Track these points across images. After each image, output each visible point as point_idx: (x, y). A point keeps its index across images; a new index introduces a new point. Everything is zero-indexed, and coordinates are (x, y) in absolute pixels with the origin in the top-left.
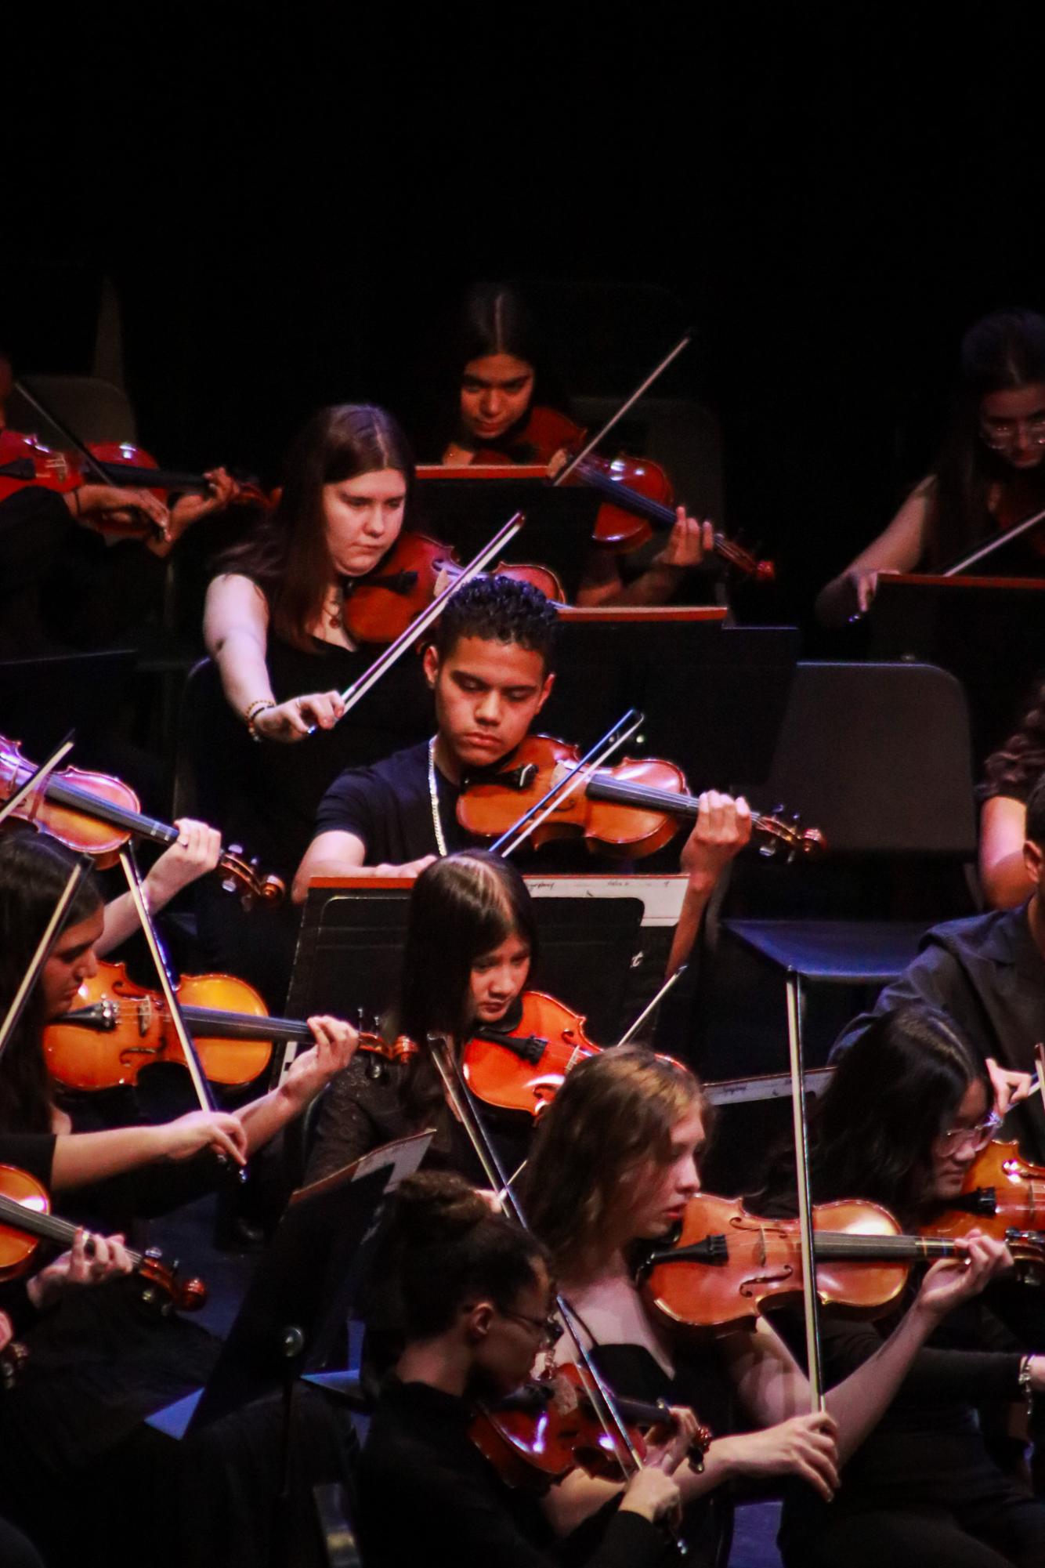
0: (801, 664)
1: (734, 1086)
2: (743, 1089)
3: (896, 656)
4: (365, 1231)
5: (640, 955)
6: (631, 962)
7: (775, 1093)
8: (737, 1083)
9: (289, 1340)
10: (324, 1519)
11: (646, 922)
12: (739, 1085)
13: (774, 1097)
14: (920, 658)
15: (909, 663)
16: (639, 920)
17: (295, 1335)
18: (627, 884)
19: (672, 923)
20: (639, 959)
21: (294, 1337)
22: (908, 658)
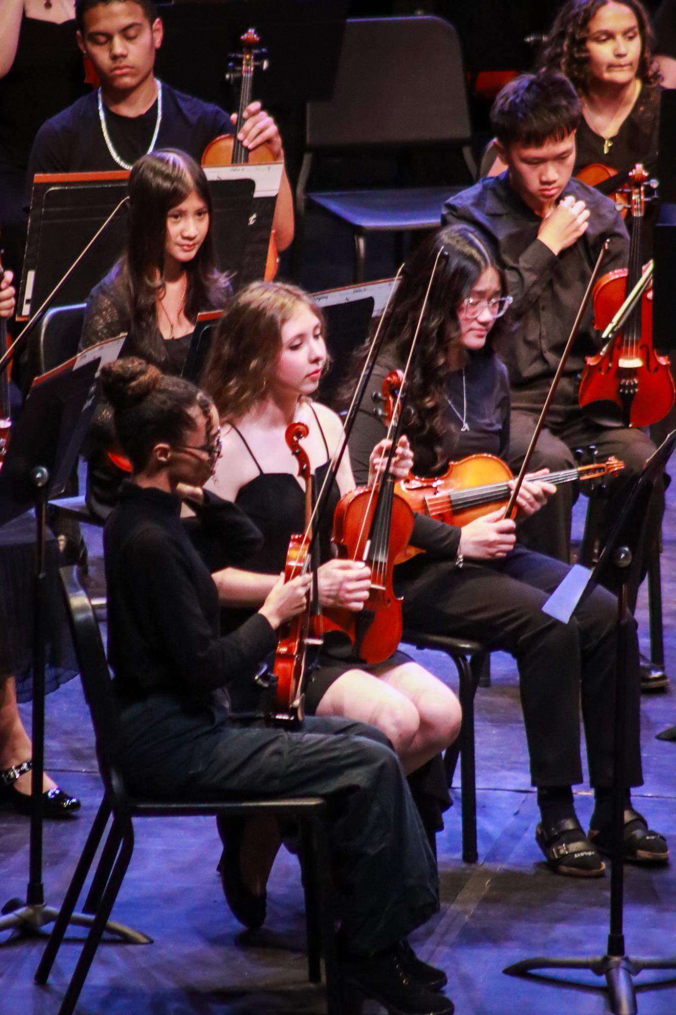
0: (349, 20)
1: (320, 296)
2: (327, 298)
3: (412, 12)
4: (85, 402)
5: (254, 216)
6: (248, 222)
7: (347, 299)
8: (323, 294)
9: (39, 475)
10: (68, 588)
11: (257, 194)
12: (324, 295)
13: (347, 301)
14: (426, 13)
15: (420, 15)
16: (252, 193)
17: (42, 472)
18: (243, 170)
19: (273, 194)
20: (254, 219)
21: (42, 473)
22: (419, 13)
